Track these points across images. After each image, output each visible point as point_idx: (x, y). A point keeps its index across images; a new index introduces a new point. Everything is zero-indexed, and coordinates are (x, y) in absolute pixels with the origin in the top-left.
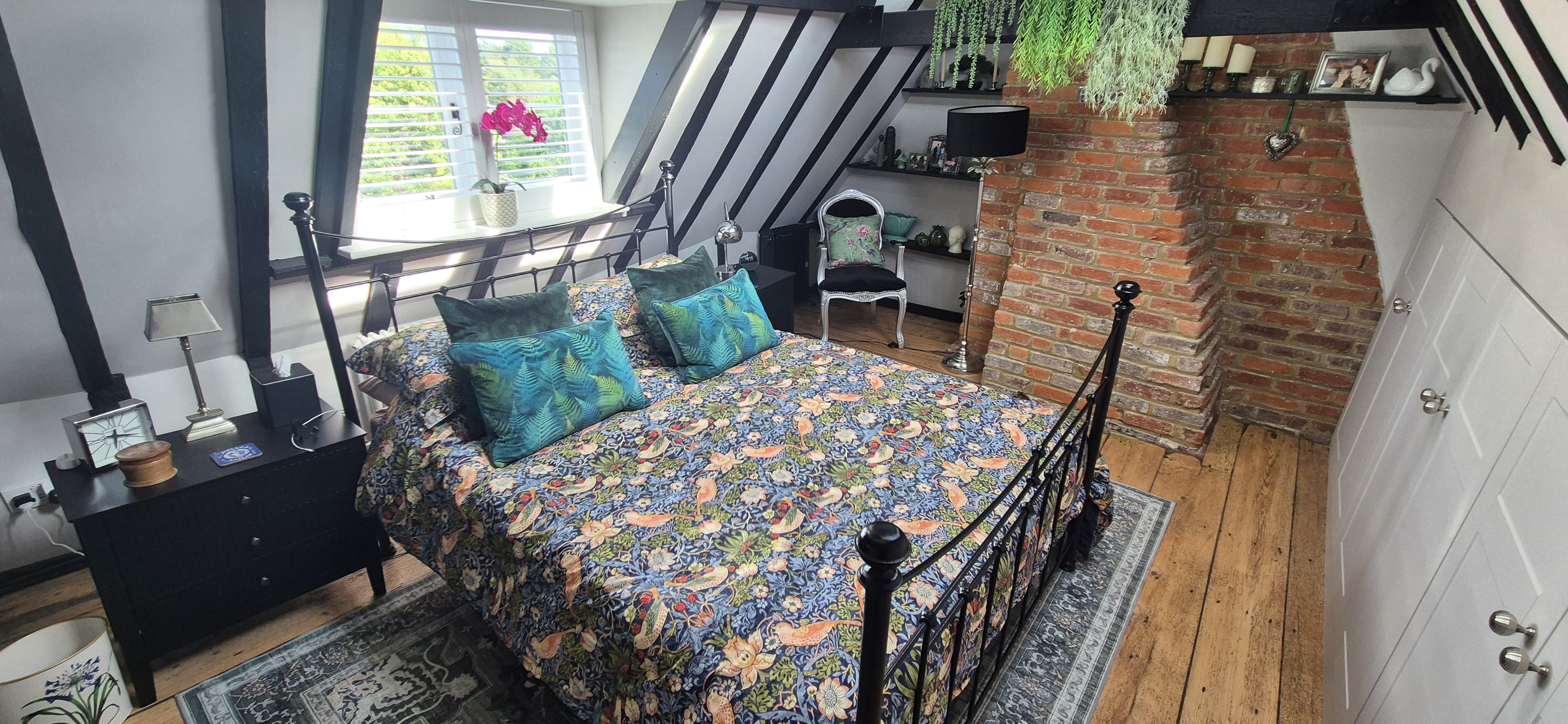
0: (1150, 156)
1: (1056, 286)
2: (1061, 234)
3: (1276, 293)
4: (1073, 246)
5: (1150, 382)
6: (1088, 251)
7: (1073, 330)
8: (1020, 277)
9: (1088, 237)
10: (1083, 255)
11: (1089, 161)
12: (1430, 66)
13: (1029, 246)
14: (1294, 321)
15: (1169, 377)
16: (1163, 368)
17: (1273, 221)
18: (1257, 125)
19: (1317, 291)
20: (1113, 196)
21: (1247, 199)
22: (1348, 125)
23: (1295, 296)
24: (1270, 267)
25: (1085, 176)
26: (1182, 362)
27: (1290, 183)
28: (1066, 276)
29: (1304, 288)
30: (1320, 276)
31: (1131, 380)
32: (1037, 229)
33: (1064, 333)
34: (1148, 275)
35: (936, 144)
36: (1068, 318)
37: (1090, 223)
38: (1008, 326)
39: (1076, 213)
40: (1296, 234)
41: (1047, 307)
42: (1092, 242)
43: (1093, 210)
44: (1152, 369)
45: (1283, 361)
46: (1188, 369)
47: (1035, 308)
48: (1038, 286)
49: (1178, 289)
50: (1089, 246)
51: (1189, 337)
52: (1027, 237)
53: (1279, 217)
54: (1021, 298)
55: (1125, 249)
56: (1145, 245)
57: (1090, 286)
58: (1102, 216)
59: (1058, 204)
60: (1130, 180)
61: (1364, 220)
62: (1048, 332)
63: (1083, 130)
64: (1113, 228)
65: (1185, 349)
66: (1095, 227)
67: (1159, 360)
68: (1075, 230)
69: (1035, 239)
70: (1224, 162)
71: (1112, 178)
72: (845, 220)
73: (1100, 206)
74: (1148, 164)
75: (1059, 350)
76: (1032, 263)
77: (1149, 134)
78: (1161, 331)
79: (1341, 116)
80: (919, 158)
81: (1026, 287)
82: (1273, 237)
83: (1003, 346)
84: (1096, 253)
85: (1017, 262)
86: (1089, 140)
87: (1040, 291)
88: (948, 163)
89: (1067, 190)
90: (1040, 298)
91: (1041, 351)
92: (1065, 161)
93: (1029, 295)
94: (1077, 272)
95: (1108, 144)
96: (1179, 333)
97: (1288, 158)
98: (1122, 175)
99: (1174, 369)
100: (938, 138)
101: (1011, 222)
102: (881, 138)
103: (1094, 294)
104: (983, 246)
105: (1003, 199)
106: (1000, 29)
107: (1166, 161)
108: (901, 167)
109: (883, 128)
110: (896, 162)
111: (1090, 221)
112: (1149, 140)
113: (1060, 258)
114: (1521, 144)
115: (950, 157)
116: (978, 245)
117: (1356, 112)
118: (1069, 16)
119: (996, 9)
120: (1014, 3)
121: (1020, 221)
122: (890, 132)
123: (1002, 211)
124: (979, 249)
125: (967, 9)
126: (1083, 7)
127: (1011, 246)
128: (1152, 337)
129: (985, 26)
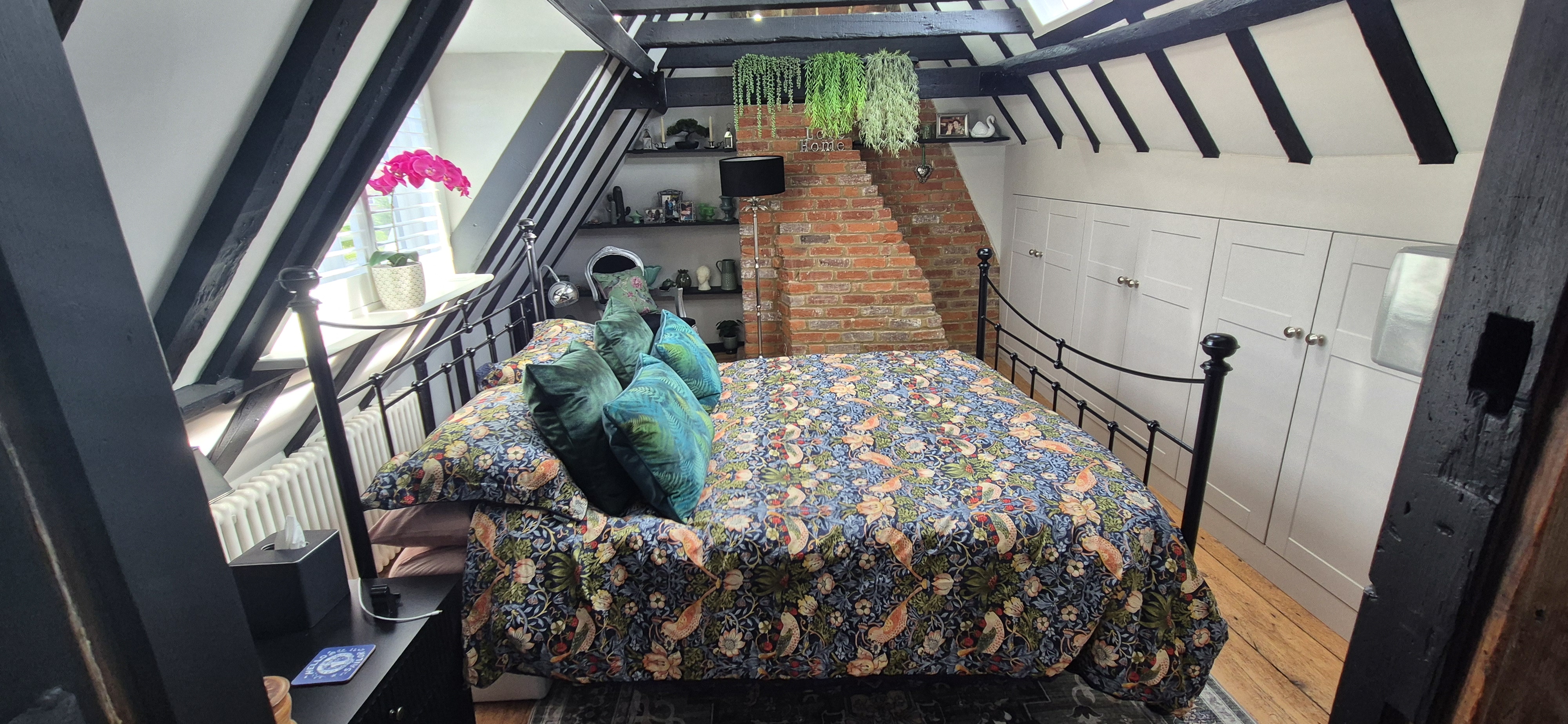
0: (864, 185)
1: (830, 290)
2: (819, 251)
3: (945, 267)
4: (833, 258)
5: (914, 341)
6: (844, 259)
7: (853, 320)
8: (798, 290)
9: (841, 249)
10: (842, 263)
11: (822, 194)
12: (990, 121)
13: (799, 264)
14: (960, 284)
15: (925, 334)
16: (919, 329)
17: (932, 222)
18: (908, 161)
19: (966, 261)
20: (847, 216)
21: (914, 209)
22: (954, 157)
23: (956, 268)
24: (937, 251)
25: (822, 205)
26: (930, 322)
27: (934, 196)
28: (834, 281)
29: (959, 261)
30: (965, 252)
31: (901, 345)
32: (800, 251)
33: (848, 324)
34: (890, 267)
35: (665, 198)
36: (846, 312)
37: (838, 239)
38: (803, 331)
39: (825, 233)
40: (946, 228)
41: (829, 308)
42: (845, 252)
43: (836, 229)
44: (913, 332)
45: (961, 310)
46: (934, 325)
47: (819, 311)
48: (816, 293)
49: (912, 273)
50: (843, 255)
51: (927, 304)
52: (794, 258)
53: (935, 218)
54: (806, 305)
55: (869, 252)
56: (882, 247)
57: (854, 284)
58: (844, 232)
59: (809, 229)
60: (856, 204)
61: (976, 214)
62: (836, 327)
63: (810, 171)
64: (856, 239)
65: (929, 312)
66: (843, 241)
67: (915, 325)
68: (828, 245)
69: (802, 258)
70: (896, 187)
71: (842, 204)
72: (617, 274)
73: (840, 225)
74: (864, 191)
75: (848, 337)
76: (806, 277)
77: (857, 171)
78: (910, 305)
79: (950, 152)
80: (654, 211)
81: (808, 296)
82: (934, 232)
83: (804, 348)
84: (852, 259)
85: (791, 279)
86: (818, 178)
87: (819, 297)
88: (683, 212)
89: (812, 217)
90: (820, 302)
91: (834, 343)
92: (804, 196)
93: (811, 302)
94: (842, 276)
95: (831, 180)
96: (921, 303)
97: (929, 180)
98: (849, 201)
99: (926, 328)
100: (666, 192)
101: (772, 250)
102: (609, 198)
103: (859, 290)
104: (751, 273)
105: (761, 232)
106: (791, 92)
107: (874, 188)
108: (637, 222)
109: (610, 189)
110: (627, 218)
111: (837, 237)
112: (861, 174)
113: (825, 268)
114: (1096, 150)
115: (684, 208)
116: (747, 274)
117: (956, 149)
118: (843, 82)
119: (785, 76)
120: (799, 72)
121: (783, 247)
122: (617, 191)
123: (762, 242)
124: (749, 277)
125: (761, 76)
126: (852, 77)
127: (778, 269)
128: (907, 310)
129: (779, 89)
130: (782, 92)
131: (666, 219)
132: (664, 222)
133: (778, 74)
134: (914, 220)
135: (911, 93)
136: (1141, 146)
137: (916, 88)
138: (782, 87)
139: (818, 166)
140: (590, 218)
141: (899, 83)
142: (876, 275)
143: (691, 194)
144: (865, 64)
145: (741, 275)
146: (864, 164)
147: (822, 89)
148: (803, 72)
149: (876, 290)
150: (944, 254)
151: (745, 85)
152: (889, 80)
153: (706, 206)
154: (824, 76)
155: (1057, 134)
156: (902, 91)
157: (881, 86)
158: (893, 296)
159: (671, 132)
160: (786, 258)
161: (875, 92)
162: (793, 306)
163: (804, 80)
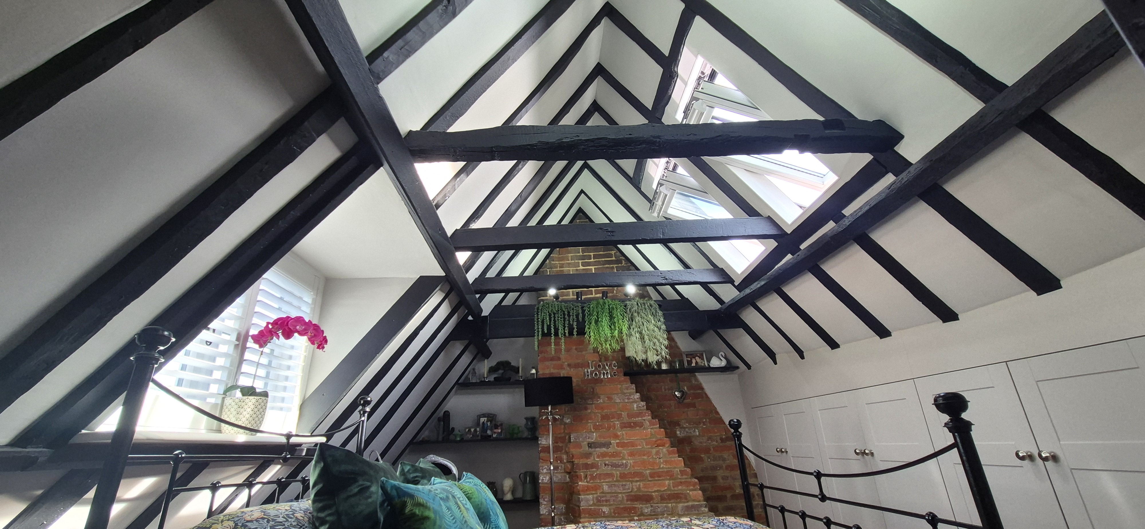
0: (635, 402)
1: (614, 489)
2: (604, 455)
3: (711, 473)
4: (615, 460)
6: (624, 462)
8: (587, 490)
9: (620, 453)
10: (623, 464)
11: (602, 408)
12: (722, 355)
13: (587, 466)
17: (693, 434)
18: (667, 387)
20: (624, 426)
21: (677, 424)
22: (701, 384)
23: (719, 474)
24: (701, 460)
25: (603, 418)
27: (691, 413)
28: (617, 481)
29: (721, 467)
30: (724, 460)
32: (588, 455)
34: (663, 468)
35: (482, 420)
36: (630, 510)
37: (618, 445)
39: (607, 440)
40: (705, 439)
41: (614, 507)
42: (624, 455)
43: (616, 437)
47: (606, 510)
48: (603, 493)
49: (681, 473)
50: (623, 459)
51: (699, 501)
52: (582, 462)
53: (694, 431)
55: (644, 455)
56: (654, 451)
57: (634, 484)
58: (623, 439)
59: (594, 437)
60: (629, 416)
63: (593, 392)
64: (633, 444)
65: (703, 509)
66: (622, 447)
68: (610, 450)
69: (589, 461)
70: (660, 405)
71: (619, 416)
73: (619, 433)
74: (635, 406)
76: (593, 478)
77: (629, 391)
78: (684, 502)
79: (697, 380)
80: (472, 430)
81: (595, 496)
82: (696, 442)
84: (631, 461)
85: (581, 481)
86: (599, 398)
87: (605, 496)
89: (597, 428)
92: (589, 411)
93: (599, 501)
94: (623, 476)
95: (610, 398)
96: (694, 500)
97: (685, 401)
98: (624, 414)
100: (484, 415)
101: (565, 457)
102: (439, 420)
103: (639, 489)
104: (548, 478)
105: (555, 441)
106: (575, 323)
107: (643, 403)
108: (458, 439)
109: (440, 413)
110: (452, 437)
111: (617, 443)
112: (631, 394)
113: (608, 470)
114: (802, 356)
115: (496, 427)
116: (544, 479)
117: (702, 378)
118: (611, 317)
119: (571, 314)
120: (580, 311)
121: (574, 453)
122: (447, 414)
123: (556, 449)
124: (546, 481)
125: (554, 314)
126: (617, 313)
127: (569, 473)
128: (683, 507)
129: (567, 322)
130: (569, 324)
131: (481, 436)
132: (479, 438)
133: (566, 313)
134: (678, 432)
135: (660, 323)
136: (833, 345)
137: (662, 320)
138: (569, 320)
139: (598, 389)
140: (420, 437)
141: (650, 316)
142: (652, 475)
143: (502, 417)
144: (625, 306)
145: (538, 479)
146: (633, 386)
147: (597, 322)
148: (583, 311)
149: (654, 488)
150: (708, 461)
151: (543, 320)
152: (642, 314)
153: (514, 425)
154: (598, 313)
155: (772, 355)
156: (653, 322)
157: (637, 319)
158: (669, 495)
159: (492, 370)
160: (576, 461)
161: (634, 323)
162: (583, 505)
163: (584, 316)
